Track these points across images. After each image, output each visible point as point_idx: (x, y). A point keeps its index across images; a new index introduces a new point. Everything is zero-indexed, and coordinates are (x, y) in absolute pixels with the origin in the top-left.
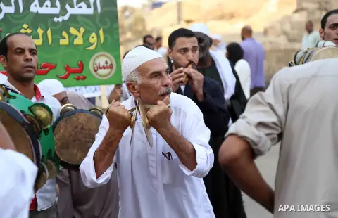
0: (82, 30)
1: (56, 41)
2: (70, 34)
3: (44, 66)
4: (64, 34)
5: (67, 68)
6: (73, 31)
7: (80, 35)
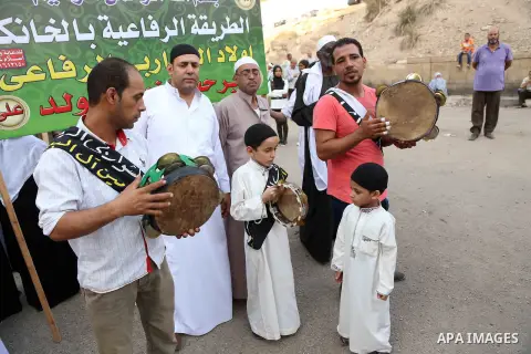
0: (235, 48)
1: (214, 59)
2: (225, 52)
3: (207, 83)
4: (221, 52)
5: (225, 83)
6: (228, 49)
7: (234, 53)
